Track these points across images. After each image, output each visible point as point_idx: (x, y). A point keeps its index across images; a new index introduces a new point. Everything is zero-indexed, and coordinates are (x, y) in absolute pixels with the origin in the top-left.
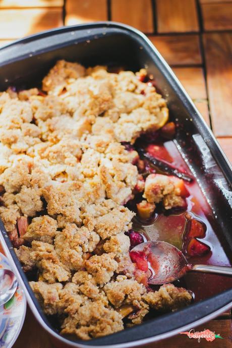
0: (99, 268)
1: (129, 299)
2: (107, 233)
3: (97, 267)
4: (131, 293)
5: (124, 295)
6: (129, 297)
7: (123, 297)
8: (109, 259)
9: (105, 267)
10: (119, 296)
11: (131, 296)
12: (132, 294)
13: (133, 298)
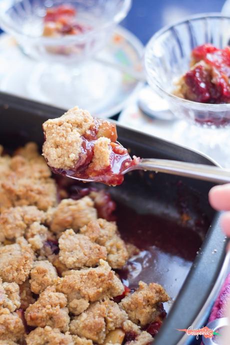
0: (51, 311)
1: (112, 322)
2: (23, 272)
3: (47, 311)
4: (109, 313)
5: (103, 320)
6: (110, 319)
7: (104, 322)
8: (52, 294)
9: (56, 305)
10: (99, 324)
11: (111, 317)
12: (111, 314)
13: (115, 317)
